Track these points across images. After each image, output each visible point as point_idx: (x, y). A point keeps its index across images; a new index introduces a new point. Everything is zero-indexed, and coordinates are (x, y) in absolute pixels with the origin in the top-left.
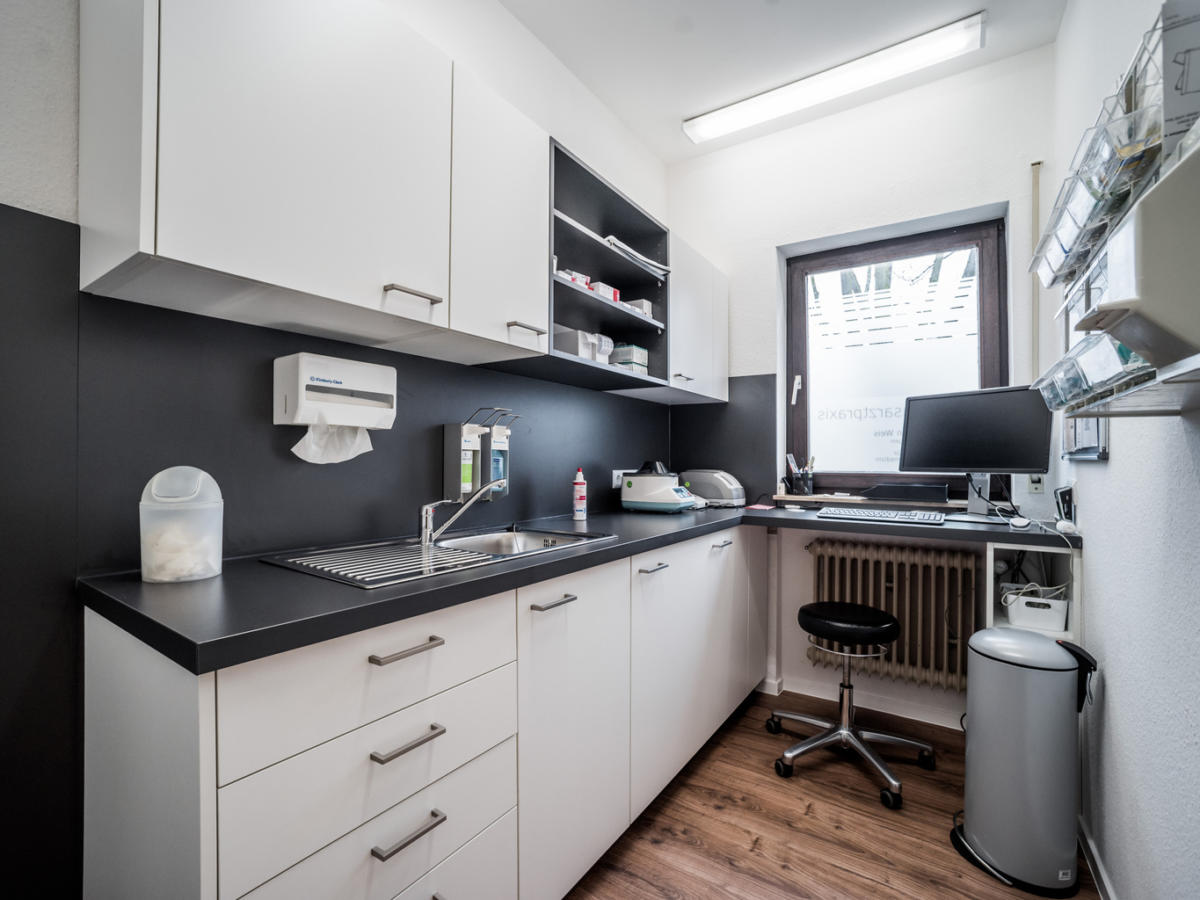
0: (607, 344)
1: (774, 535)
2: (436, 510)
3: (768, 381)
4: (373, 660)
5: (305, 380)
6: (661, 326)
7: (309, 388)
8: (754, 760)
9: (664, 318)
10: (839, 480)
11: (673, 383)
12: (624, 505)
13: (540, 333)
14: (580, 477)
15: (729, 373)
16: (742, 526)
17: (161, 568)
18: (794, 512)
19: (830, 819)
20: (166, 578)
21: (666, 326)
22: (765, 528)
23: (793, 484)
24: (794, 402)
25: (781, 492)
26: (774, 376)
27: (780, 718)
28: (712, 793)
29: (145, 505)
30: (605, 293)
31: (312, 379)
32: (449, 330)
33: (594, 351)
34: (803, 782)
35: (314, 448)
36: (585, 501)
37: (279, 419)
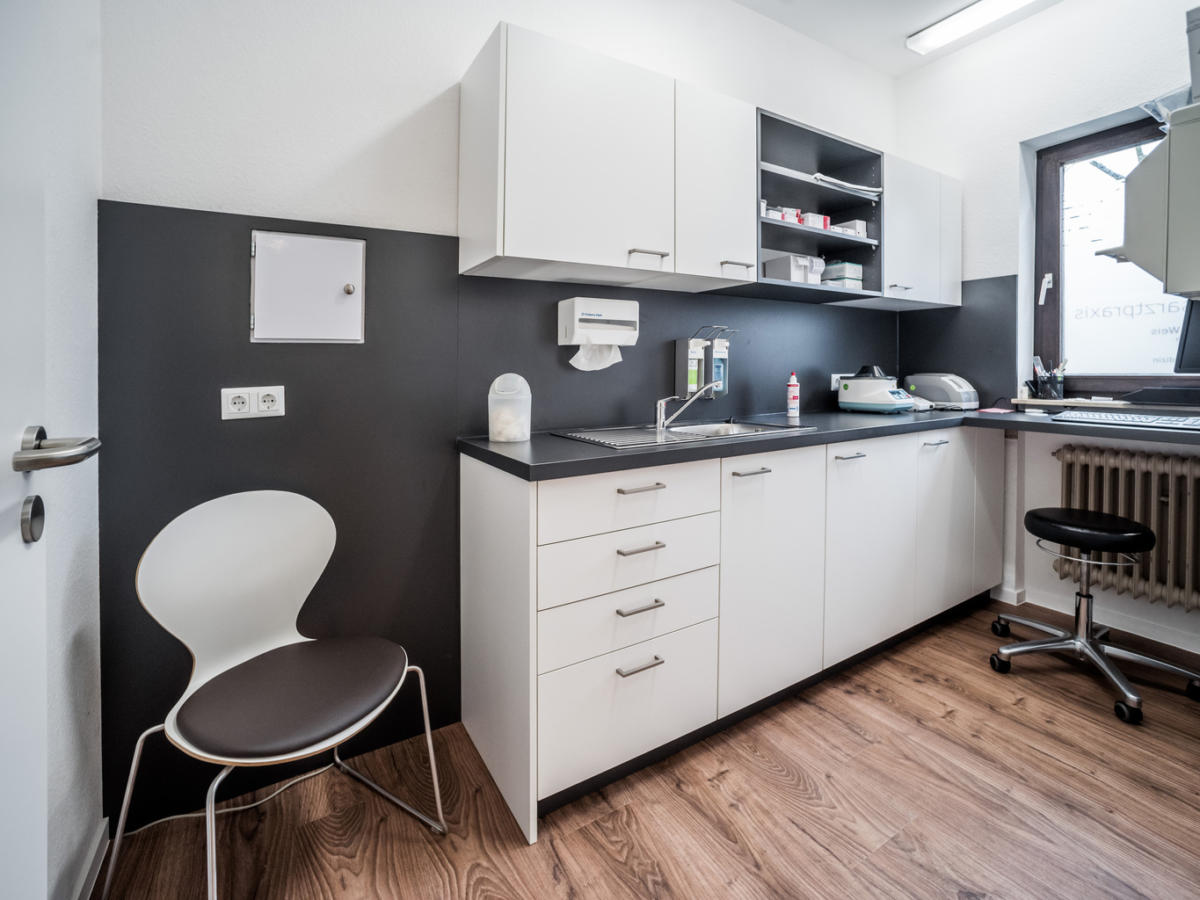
0: (819, 264)
1: (1015, 441)
2: (667, 403)
3: (1009, 283)
4: (620, 491)
5: (578, 316)
6: (875, 242)
7: (581, 320)
8: (970, 653)
9: (878, 235)
10: (1100, 383)
11: (887, 293)
12: (841, 405)
13: (748, 266)
14: (794, 380)
15: (963, 277)
16: (965, 427)
17: (500, 433)
18: (1035, 415)
19: (1043, 714)
20: (502, 439)
21: (880, 242)
22: (1002, 431)
23: (1037, 387)
24: (1042, 302)
25: (1023, 395)
26: (1014, 278)
27: (1008, 622)
28: (914, 670)
29: (491, 396)
30: (816, 223)
31: (583, 314)
32: (675, 274)
33: (807, 272)
34: (1021, 680)
35: (583, 360)
36: (798, 401)
37: (562, 341)
